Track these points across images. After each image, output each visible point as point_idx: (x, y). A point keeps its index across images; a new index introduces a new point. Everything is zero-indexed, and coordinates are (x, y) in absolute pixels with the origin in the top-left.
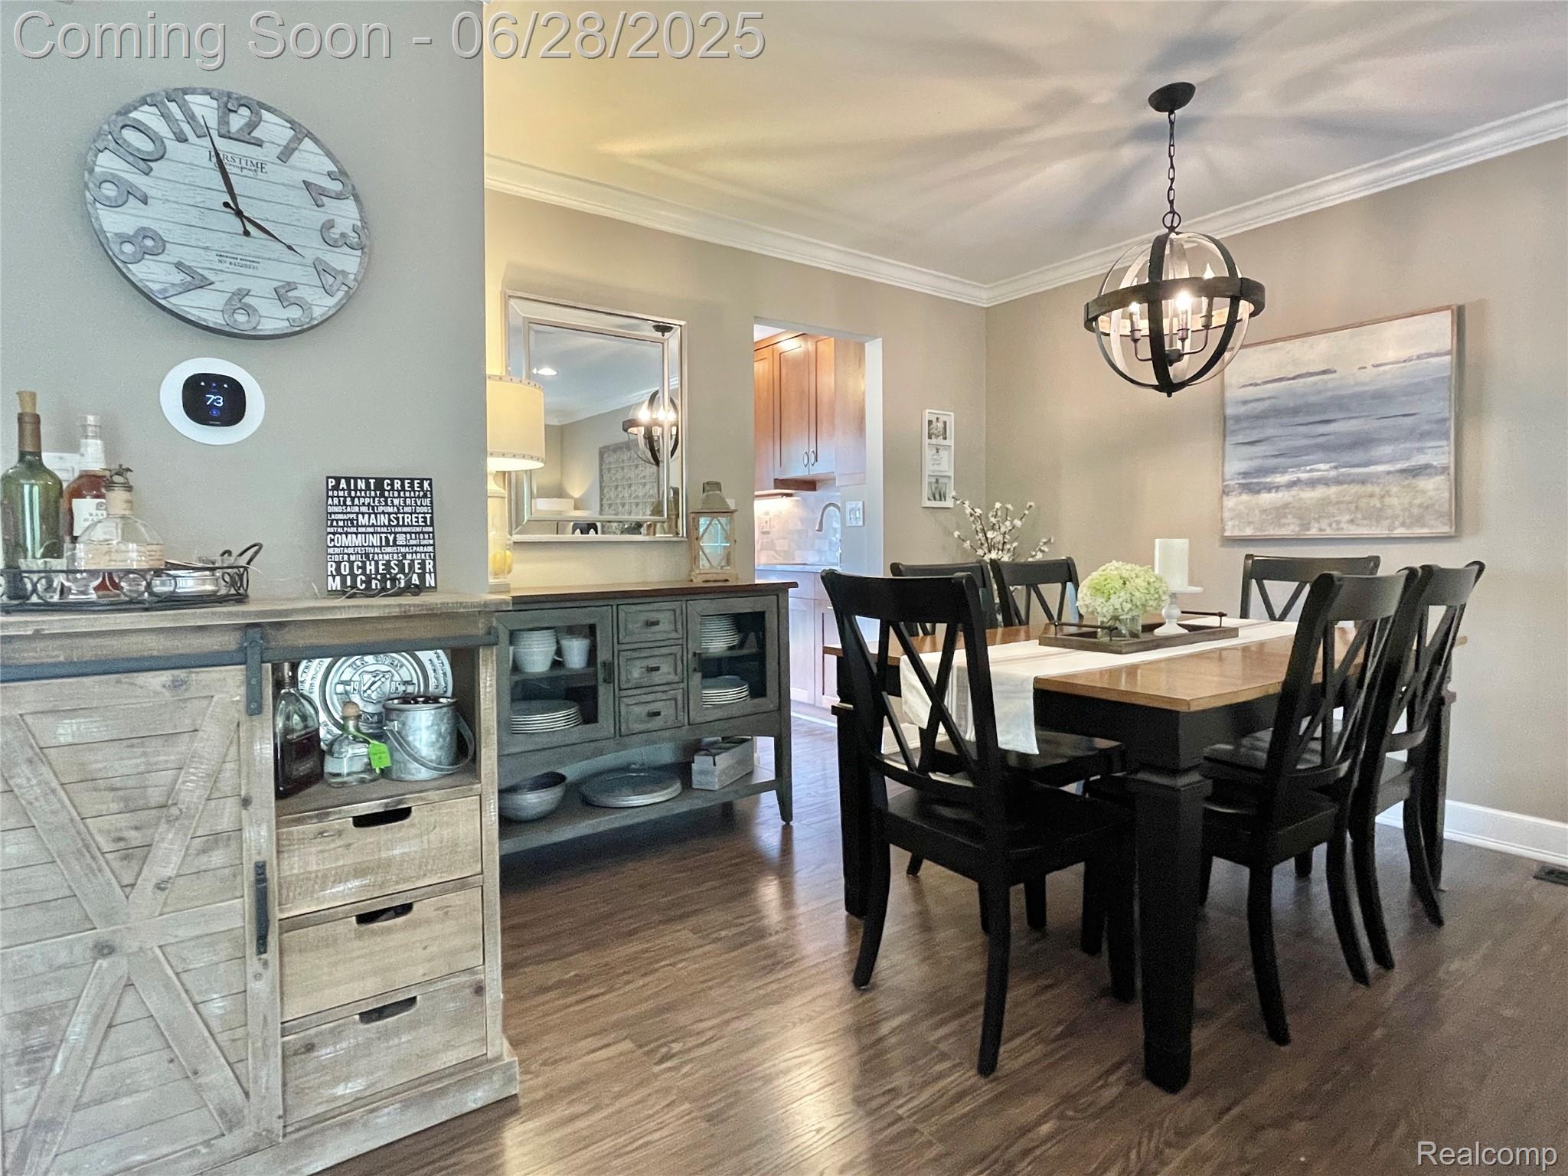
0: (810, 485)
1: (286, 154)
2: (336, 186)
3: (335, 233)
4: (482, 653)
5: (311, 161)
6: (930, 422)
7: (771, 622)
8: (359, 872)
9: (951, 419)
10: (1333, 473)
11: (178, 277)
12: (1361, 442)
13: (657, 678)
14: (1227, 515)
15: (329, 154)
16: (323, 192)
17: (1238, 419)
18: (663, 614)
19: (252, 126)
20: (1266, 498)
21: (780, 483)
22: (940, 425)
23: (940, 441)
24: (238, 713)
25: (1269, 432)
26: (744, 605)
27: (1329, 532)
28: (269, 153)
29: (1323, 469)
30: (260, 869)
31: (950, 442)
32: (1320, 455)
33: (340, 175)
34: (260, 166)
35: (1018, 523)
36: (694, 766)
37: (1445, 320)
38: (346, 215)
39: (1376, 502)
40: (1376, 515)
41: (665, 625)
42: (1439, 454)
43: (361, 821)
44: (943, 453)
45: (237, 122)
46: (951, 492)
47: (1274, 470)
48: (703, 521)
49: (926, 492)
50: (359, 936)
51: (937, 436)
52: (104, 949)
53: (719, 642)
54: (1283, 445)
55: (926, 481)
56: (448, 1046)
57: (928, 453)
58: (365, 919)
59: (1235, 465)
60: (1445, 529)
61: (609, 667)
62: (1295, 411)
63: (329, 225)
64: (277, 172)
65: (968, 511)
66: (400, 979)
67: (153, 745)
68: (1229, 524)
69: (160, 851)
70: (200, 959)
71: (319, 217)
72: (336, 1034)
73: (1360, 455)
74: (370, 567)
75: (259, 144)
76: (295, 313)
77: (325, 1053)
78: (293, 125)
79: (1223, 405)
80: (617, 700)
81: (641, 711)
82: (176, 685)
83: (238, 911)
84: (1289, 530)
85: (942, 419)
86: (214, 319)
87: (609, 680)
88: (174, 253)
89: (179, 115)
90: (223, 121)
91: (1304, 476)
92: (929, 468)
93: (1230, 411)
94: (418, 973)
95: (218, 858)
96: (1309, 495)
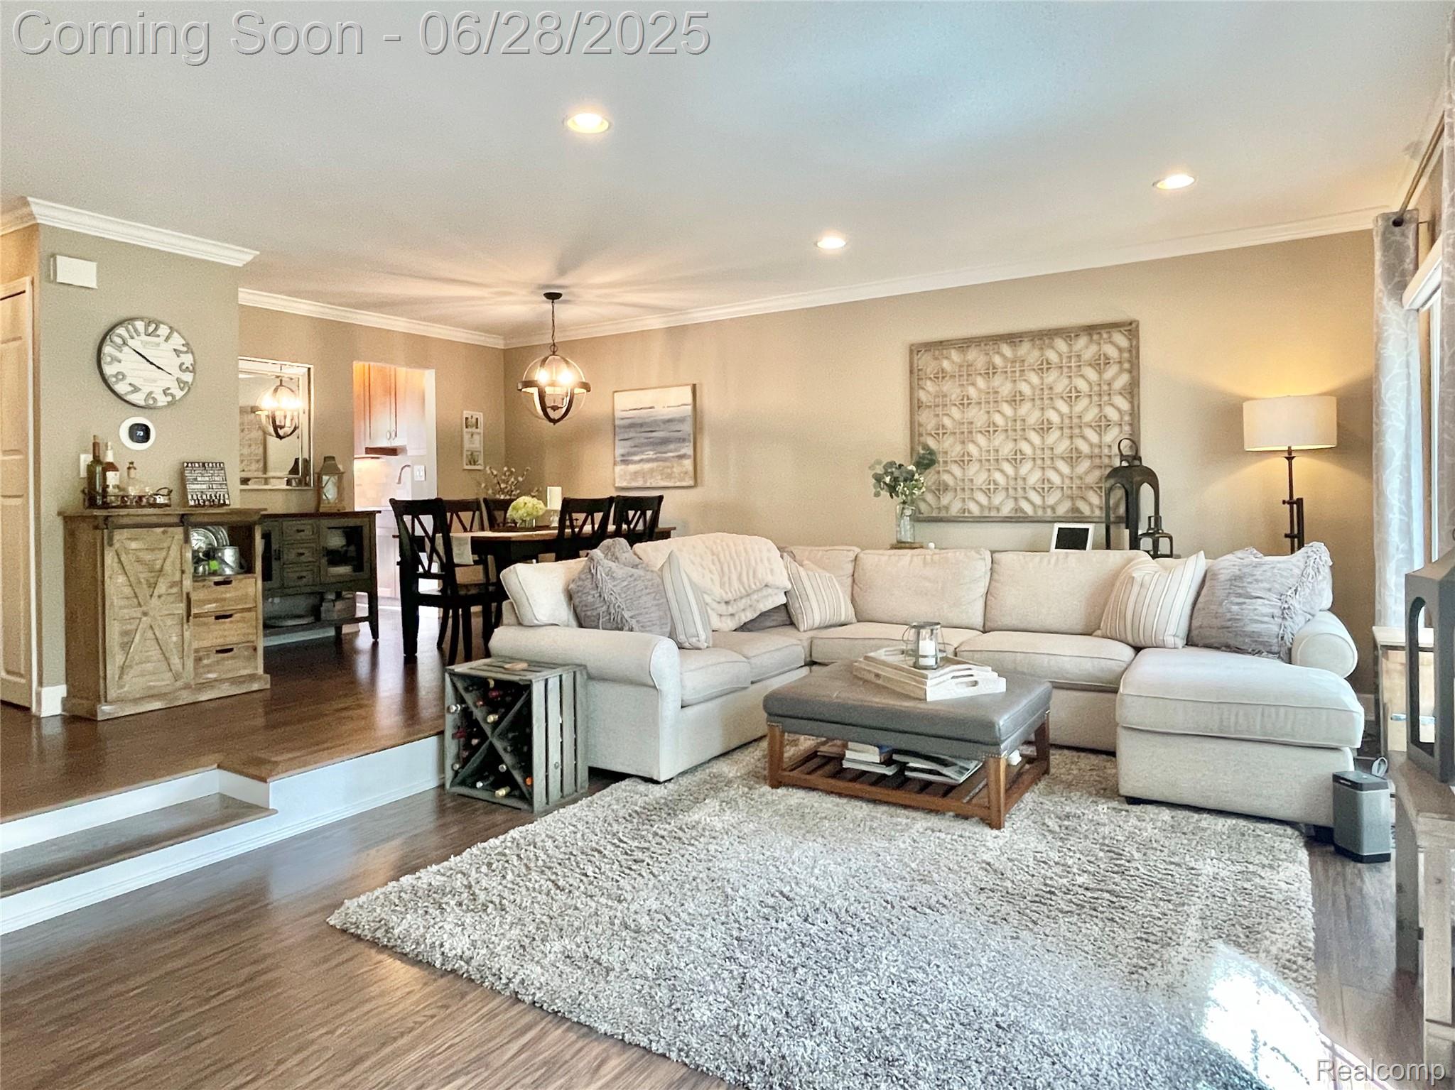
0: (392, 451)
1: (167, 339)
2: (185, 349)
3: (184, 367)
4: (256, 527)
5: (177, 341)
6: (467, 418)
7: (366, 531)
8: (216, 601)
9: (480, 416)
10: (654, 456)
11: (130, 389)
12: (665, 441)
13: (302, 558)
14: (617, 476)
15: (183, 337)
16: (181, 352)
17: (620, 427)
18: (307, 524)
19: (156, 329)
20: (632, 468)
21: (370, 451)
22: (474, 420)
23: (474, 430)
24: (182, 542)
25: (631, 435)
26: (351, 522)
27: (654, 485)
28: (162, 339)
29: (651, 454)
30: (188, 594)
31: (480, 430)
32: (651, 448)
33: (186, 345)
34: (158, 345)
35: (520, 479)
36: (322, 609)
37: (689, 390)
38: (188, 359)
39: (669, 471)
40: (669, 476)
41: (308, 533)
42: (688, 450)
43: (217, 584)
44: (476, 437)
45: (151, 329)
46: (481, 461)
47: (634, 454)
48: (325, 478)
49: (465, 460)
50: (215, 624)
51: (472, 427)
52: (145, 614)
53: (336, 541)
54: (637, 442)
55: (465, 454)
56: (245, 668)
57: (466, 437)
58: (218, 618)
59: (620, 451)
60: (691, 483)
61: (279, 552)
62: (641, 425)
63: (182, 364)
64: (164, 346)
65: (489, 472)
66: (228, 640)
67: (157, 552)
68: (617, 480)
69: (160, 584)
70: (169, 622)
71: (179, 361)
72: (208, 656)
73: (663, 448)
74: (204, 497)
75: (158, 336)
76: (169, 398)
77: (205, 662)
78: (171, 328)
79: (614, 420)
80: (282, 569)
81: (295, 575)
82: (164, 532)
83: (181, 608)
84: (639, 483)
85: (475, 417)
86: (142, 403)
87: (278, 559)
88: (128, 380)
89: (132, 330)
90: (146, 329)
91: (644, 457)
92: (467, 445)
93: (617, 422)
94: (235, 639)
95: (175, 590)
96: (647, 466)
